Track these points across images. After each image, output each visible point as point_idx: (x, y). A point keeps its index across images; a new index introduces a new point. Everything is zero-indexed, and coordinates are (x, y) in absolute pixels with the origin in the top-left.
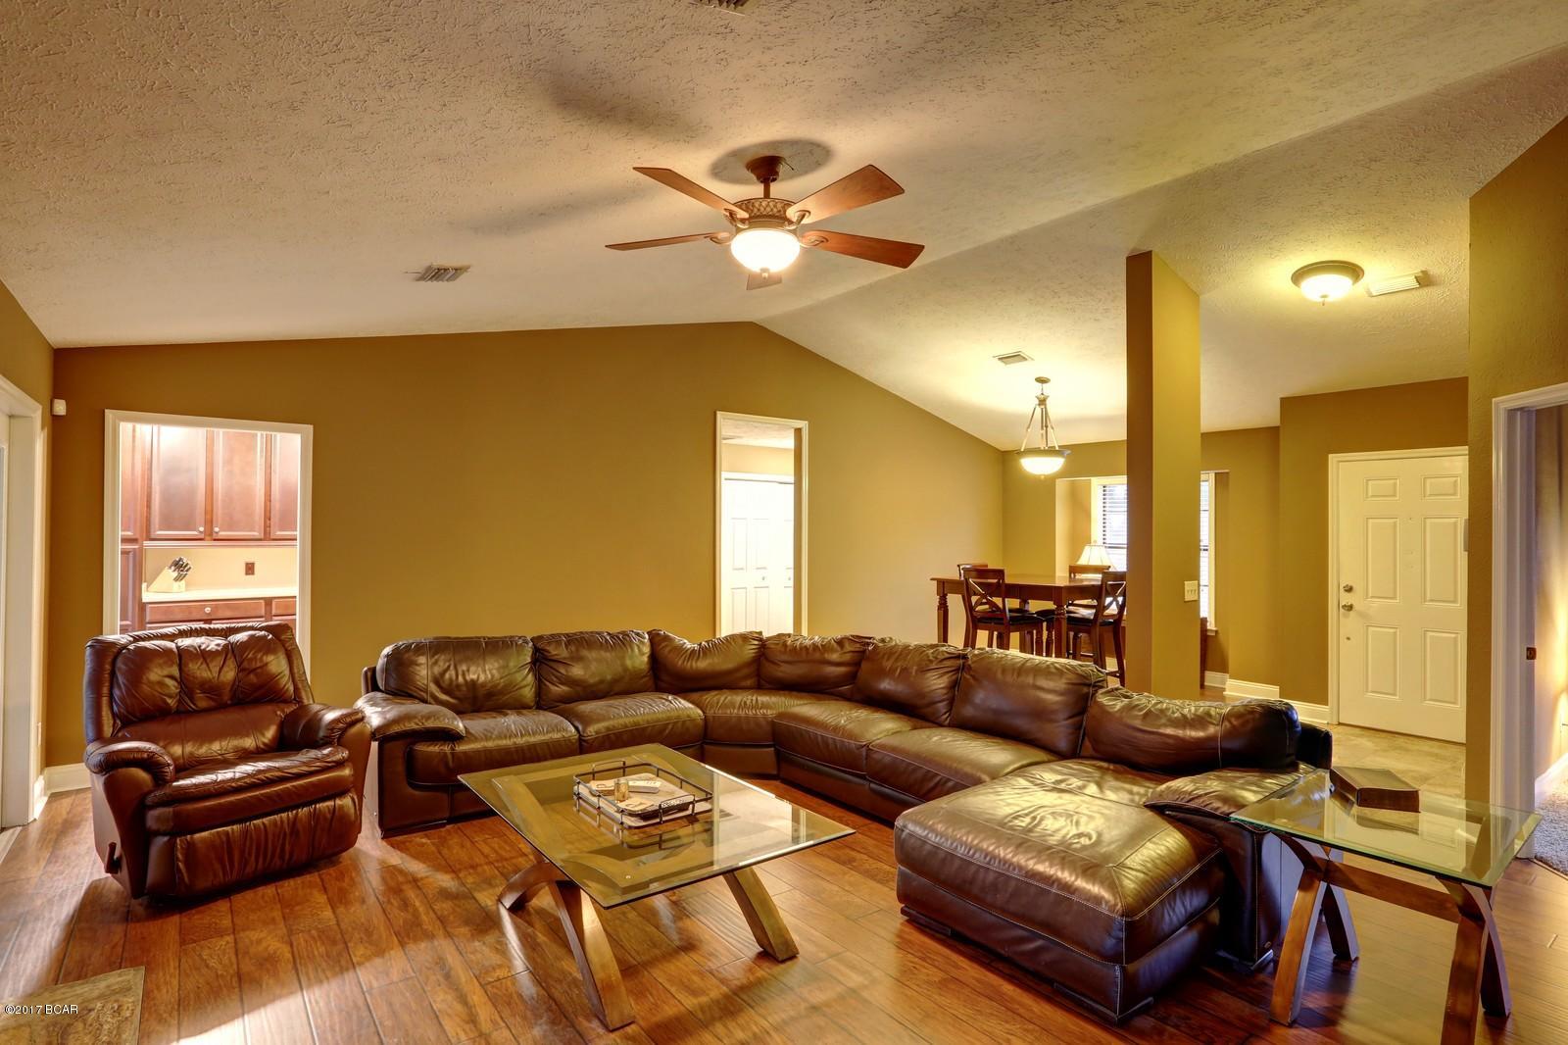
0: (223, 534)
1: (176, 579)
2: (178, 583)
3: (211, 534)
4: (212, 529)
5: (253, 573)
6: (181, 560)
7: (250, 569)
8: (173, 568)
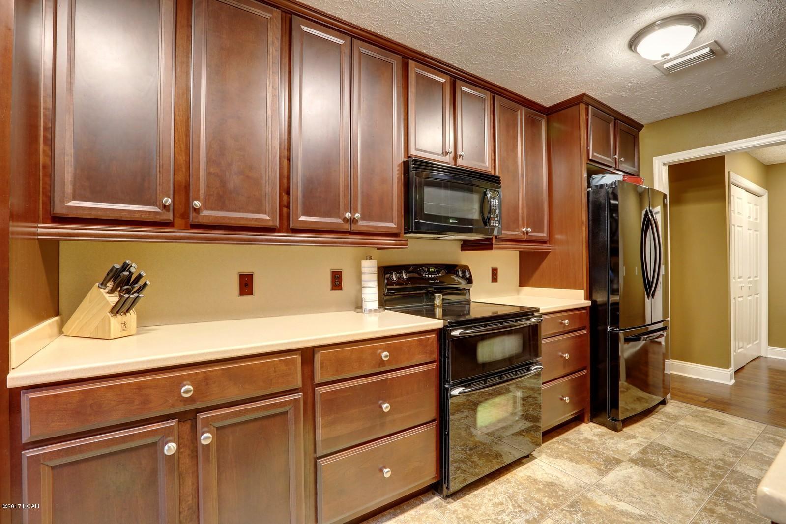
0: (209, 215)
1: (116, 310)
2: (120, 318)
3: (185, 216)
4: (188, 202)
5: (251, 293)
6: (125, 267)
7: (246, 284)
8: (110, 285)
